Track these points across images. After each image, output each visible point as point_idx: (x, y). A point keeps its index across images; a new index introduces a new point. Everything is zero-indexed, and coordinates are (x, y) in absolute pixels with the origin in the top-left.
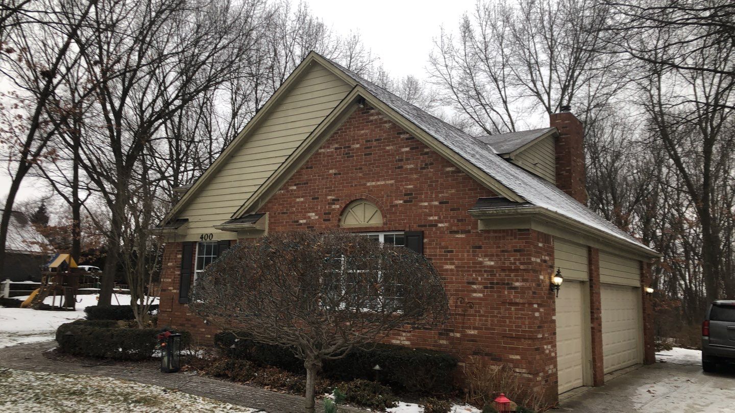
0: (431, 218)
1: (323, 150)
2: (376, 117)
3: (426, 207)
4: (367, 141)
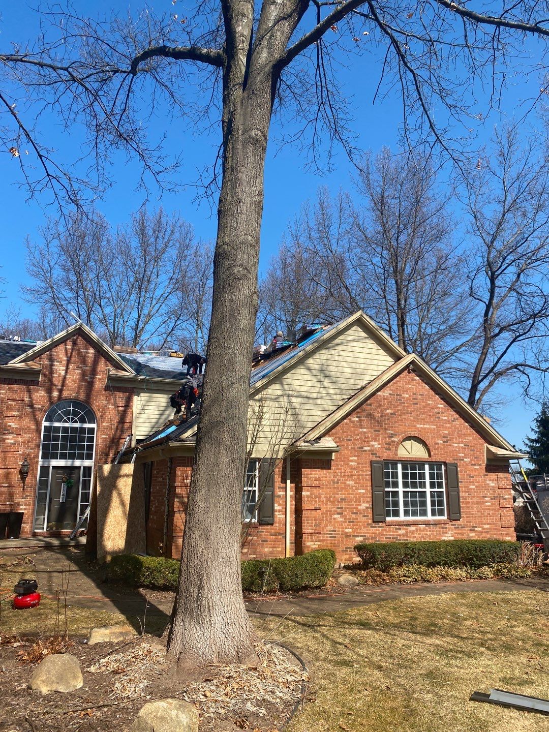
0: (460, 455)
1: (379, 393)
3: (456, 447)
4: (414, 394)
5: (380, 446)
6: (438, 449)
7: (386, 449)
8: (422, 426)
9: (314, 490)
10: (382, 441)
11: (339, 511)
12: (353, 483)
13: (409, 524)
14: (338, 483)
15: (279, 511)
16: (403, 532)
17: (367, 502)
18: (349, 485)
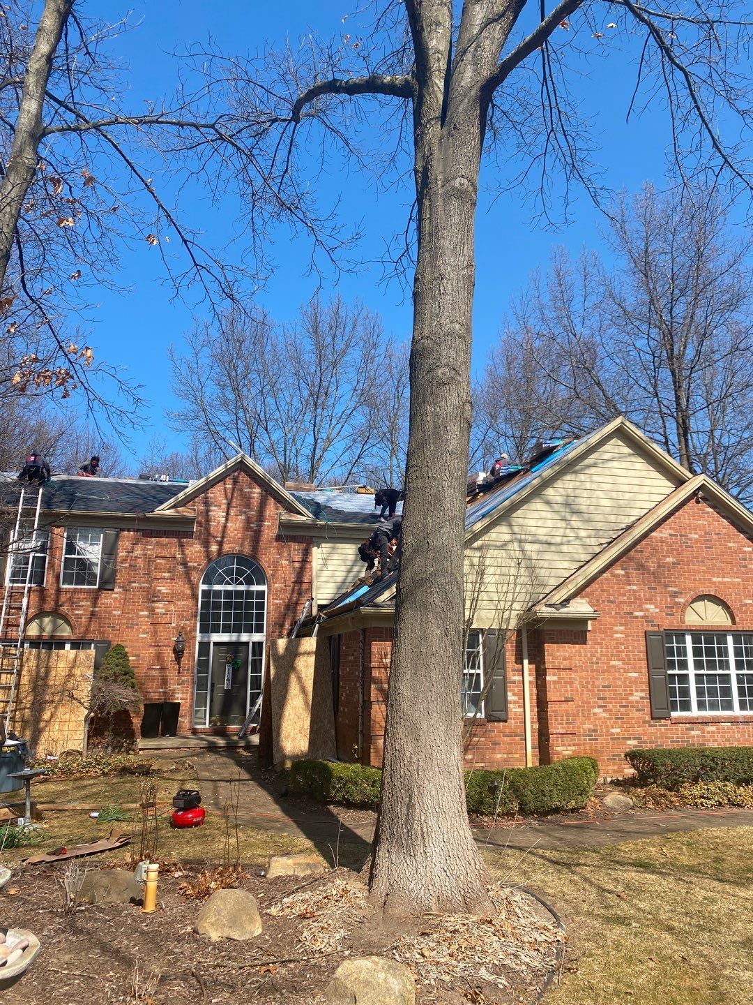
1: (654, 534)
4: (705, 533)
5: (657, 610)
6: (745, 612)
7: (667, 614)
8: (720, 579)
9: (564, 674)
10: (661, 603)
11: (601, 702)
12: (620, 663)
13: (705, 722)
14: (597, 663)
15: (515, 702)
16: (698, 733)
17: (642, 691)
18: (614, 667)
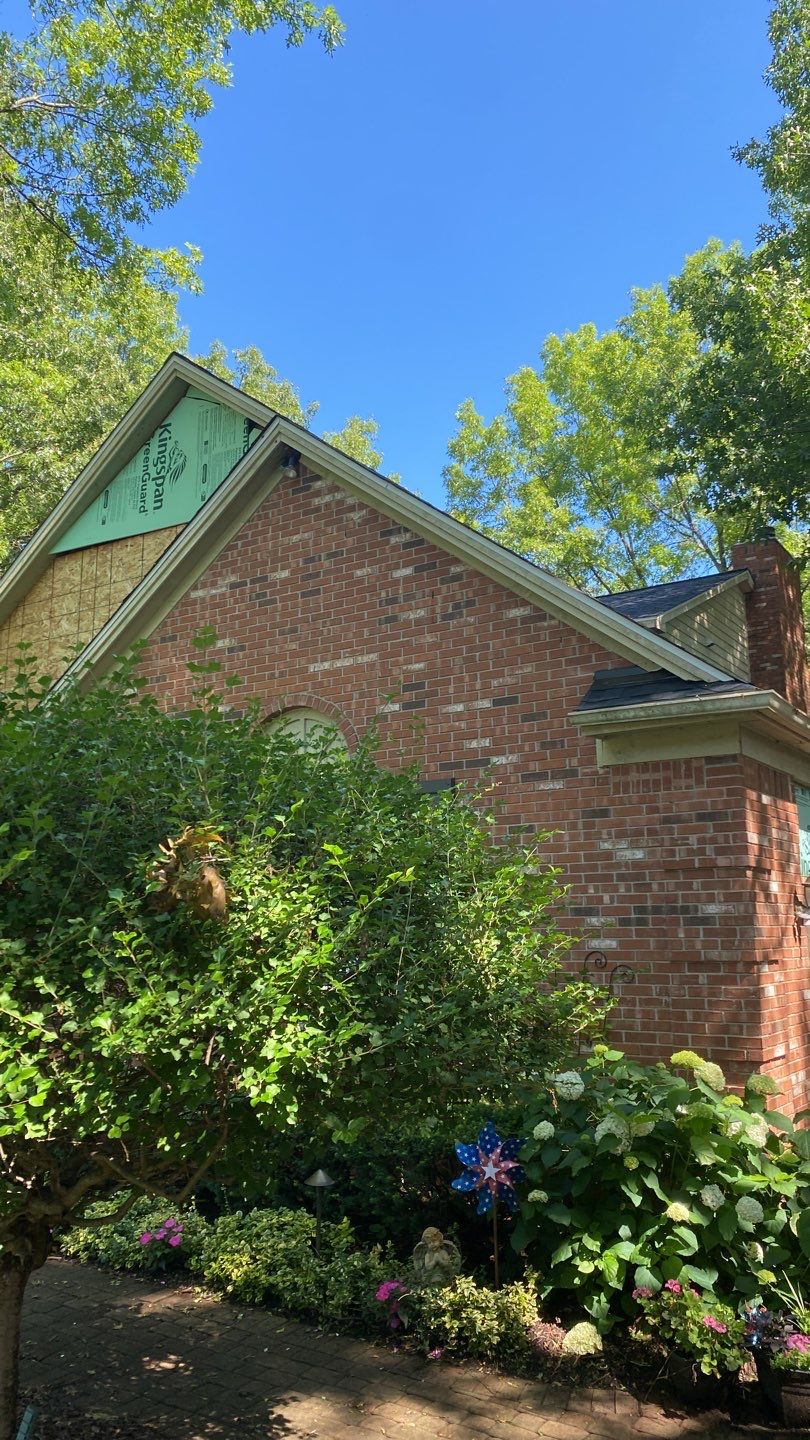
1: (200, 593)
2: (328, 498)
3: (459, 716)
6: (381, 736)
